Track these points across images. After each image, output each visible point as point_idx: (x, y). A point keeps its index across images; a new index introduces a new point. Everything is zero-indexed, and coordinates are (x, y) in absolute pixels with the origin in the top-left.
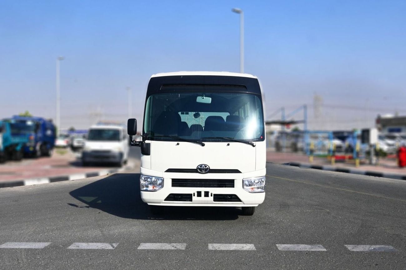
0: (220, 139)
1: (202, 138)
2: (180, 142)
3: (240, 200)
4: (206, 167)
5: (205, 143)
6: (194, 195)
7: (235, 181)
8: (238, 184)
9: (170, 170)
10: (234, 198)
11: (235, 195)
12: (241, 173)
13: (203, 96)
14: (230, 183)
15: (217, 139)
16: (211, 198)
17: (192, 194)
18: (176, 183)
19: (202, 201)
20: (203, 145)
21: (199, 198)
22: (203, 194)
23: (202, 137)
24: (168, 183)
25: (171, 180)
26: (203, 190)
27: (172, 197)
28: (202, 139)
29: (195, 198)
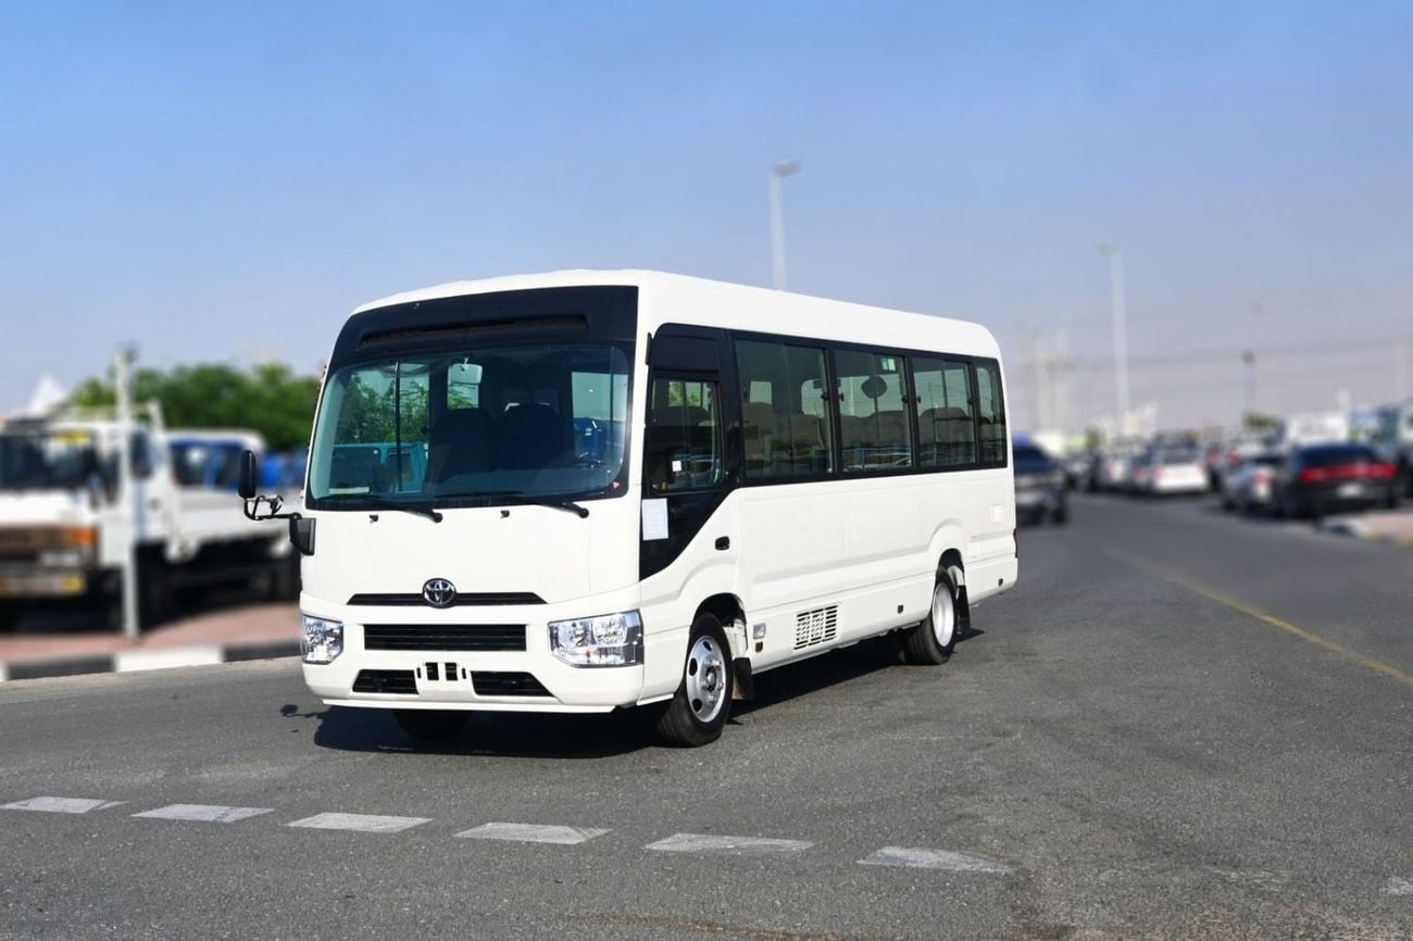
0: (484, 497)
1: (438, 497)
2: (379, 513)
3: (545, 692)
4: (445, 586)
5: (444, 512)
6: (419, 676)
7: (527, 628)
8: (536, 637)
9: (359, 600)
10: (525, 684)
11: (528, 675)
12: (545, 603)
13: (463, 362)
14: (512, 638)
15: (479, 498)
16: (465, 685)
17: (412, 672)
18: (378, 637)
19: (442, 692)
20: (438, 518)
21: (433, 683)
22: (442, 671)
23: (440, 494)
24: (355, 638)
25: (362, 628)
26: (441, 657)
27: (368, 680)
28: (436, 500)
29: (422, 683)
